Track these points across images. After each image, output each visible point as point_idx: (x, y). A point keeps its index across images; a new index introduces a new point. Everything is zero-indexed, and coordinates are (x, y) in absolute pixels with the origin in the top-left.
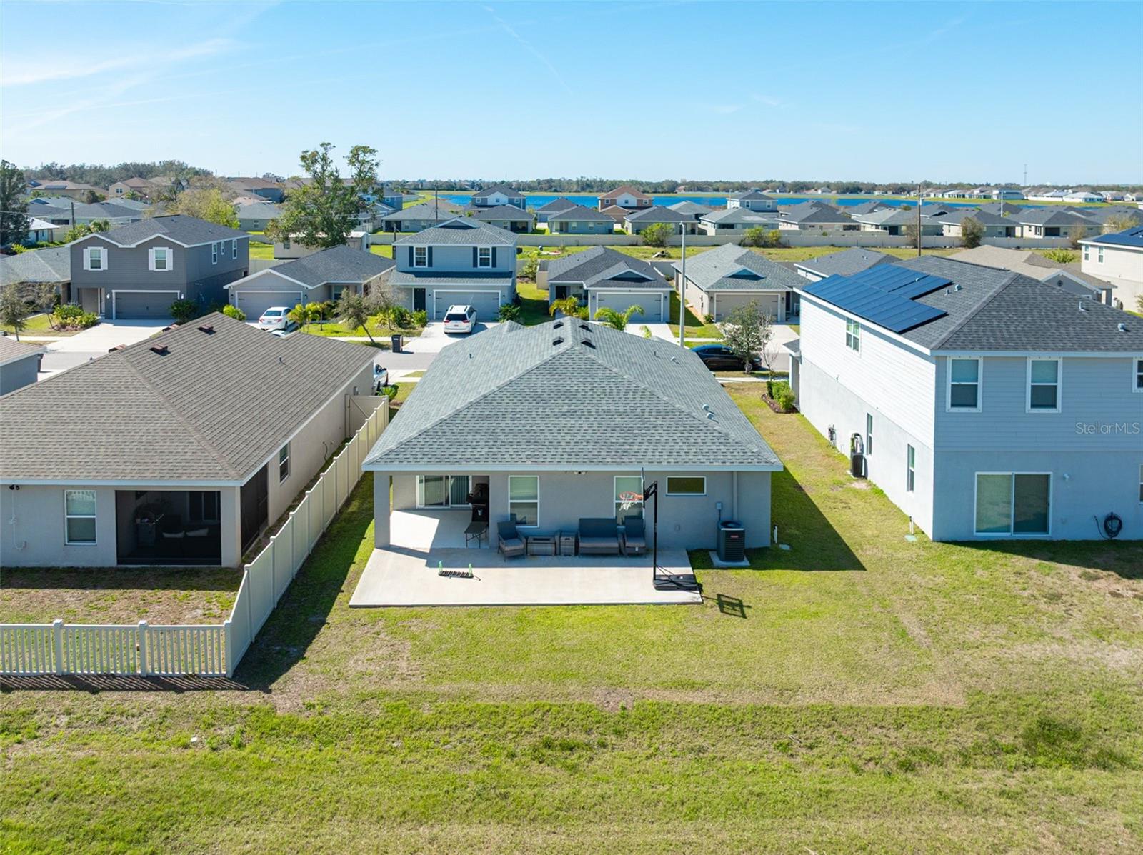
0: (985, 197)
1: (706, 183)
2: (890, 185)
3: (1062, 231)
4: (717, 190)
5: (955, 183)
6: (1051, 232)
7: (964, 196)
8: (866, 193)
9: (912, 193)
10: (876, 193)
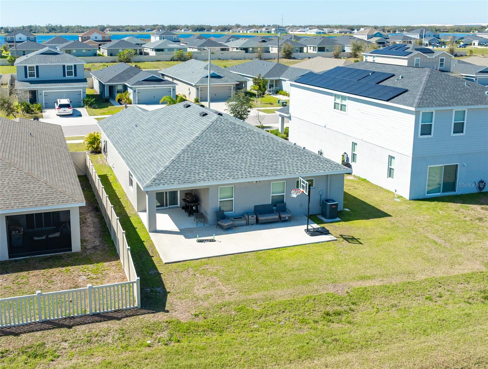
0: (268, 32)
1: (121, 26)
2: (219, 27)
3: (326, 49)
4: (127, 30)
5: (251, 24)
6: (321, 49)
7: (257, 32)
8: (207, 31)
9: (231, 31)
10: (212, 31)
